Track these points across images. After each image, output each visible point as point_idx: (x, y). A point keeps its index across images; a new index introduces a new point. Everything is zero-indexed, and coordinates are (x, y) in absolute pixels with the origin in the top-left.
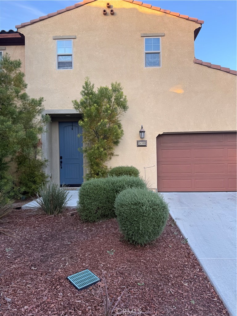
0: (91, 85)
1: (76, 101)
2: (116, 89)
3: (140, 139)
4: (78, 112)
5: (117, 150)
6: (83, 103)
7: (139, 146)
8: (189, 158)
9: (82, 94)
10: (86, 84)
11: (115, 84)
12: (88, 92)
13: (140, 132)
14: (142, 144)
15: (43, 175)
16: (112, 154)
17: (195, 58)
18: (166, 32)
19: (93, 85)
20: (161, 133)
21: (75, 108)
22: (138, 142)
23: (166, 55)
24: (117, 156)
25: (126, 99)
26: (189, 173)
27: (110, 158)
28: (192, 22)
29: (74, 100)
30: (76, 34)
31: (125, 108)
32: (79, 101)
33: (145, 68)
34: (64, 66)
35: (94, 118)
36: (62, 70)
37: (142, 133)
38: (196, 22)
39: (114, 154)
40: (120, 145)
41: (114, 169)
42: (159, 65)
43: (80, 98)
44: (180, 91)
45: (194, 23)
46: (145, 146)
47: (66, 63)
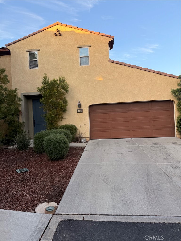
0: (48, 78)
1: (39, 88)
2: (62, 80)
3: (79, 108)
4: (41, 94)
5: (65, 115)
6: (43, 89)
7: (78, 112)
8: (109, 118)
9: (42, 84)
10: (45, 78)
11: (61, 77)
12: (46, 81)
13: (78, 104)
14: (80, 111)
15: (22, 131)
16: (62, 118)
17: (109, 59)
18: (92, 44)
20: (91, 104)
21: (38, 92)
22: (77, 110)
23: (92, 58)
24: (65, 119)
25: (68, 86)
26: (109, 127)
27: (62, 120)
28: (108, 37)
29: (38, 87)
30: (40, 48)
31: (67, 91)
32: (40, 87)
33: (80, 66)
34: (33, 67)
35: (50, 96)
36: (32, 70)
37: (79, 105)
38: (110, 37)
39: (64, 117)
40: (67, 112)
41: (63, 126)
42: (88, 64)
43: (41, 85)
44: (101, 79)
45: (108, 38)
46: (82, 112)
47: (35, 65)
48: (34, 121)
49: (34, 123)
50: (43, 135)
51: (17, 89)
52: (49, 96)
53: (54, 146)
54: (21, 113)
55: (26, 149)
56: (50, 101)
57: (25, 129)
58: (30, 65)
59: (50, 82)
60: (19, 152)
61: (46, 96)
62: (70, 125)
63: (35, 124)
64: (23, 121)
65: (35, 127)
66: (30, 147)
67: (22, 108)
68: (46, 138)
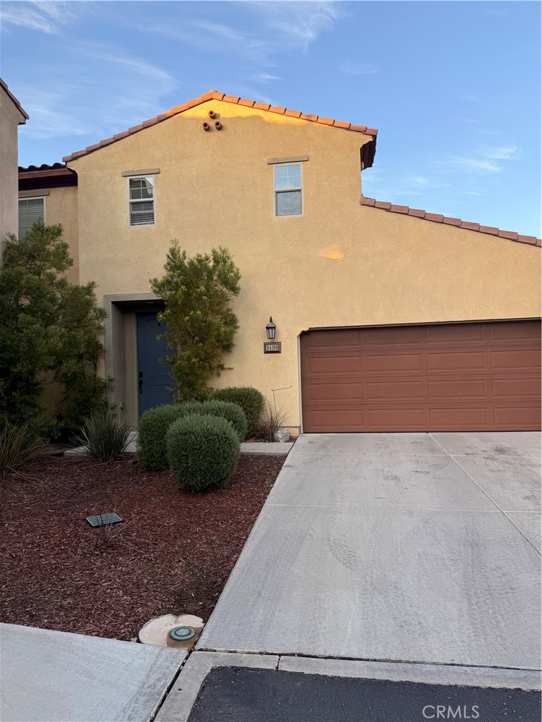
0: (181, 253)
1: (155, 280)
2: (221, 259)
3: (269, 341)
4: (160, 298)
5: (229, 361)
6: (167, 282)
7: (266, 352)
8: (358, 371)
9: (167, 269)
10: (173, 251)
11: (218, 250)
12: (175, 262)
13: (268, 328)
14: (273, 348)
15: (106, 403)
16: (221, 367)
17: (362, 195)
18: (310, 154)
19: (184, 253)
20: (306, 329)
21: (155, 291)
22: (265, 345)
23: (311, 193)
24: (229, 371)
25: (238, 273)
26: (359, 398)
27: (219, 375)
28: (357, 133)
29: (152, 278)
30: (160, 166)
31: (235, 290)
32: (160, 279)
33: (276, 218)
34: (141, 221)
35: (188, 303)
36: (137, 228)
37: (270, 330)
38: (364, 132)
39: (225, 366)
40: (234, 349)
41: (223, 391)
42: (298, 210)
43: (161, 274)
44: (336, 255)
45: (360, 134)
46: (278, 352)
47: (145, 214)
48: (140, 375)
49: (140, 383)
50: (164, 416)
51: (93, 283)
52: (184, 305)
53: (196, 451)
54: (105, 352)
55: (116, 459)
56: (187, 318)
57: (112, 398)
58: (131, 215)
59: (186, 264)
60: (95, 467)
61: (175, 304)
62: (244, 389)
63: (143, 386)
64: (109, 377)
65: (141, 392)
66: (128, 451)
67: (107, 339)
68: (174, 427)
